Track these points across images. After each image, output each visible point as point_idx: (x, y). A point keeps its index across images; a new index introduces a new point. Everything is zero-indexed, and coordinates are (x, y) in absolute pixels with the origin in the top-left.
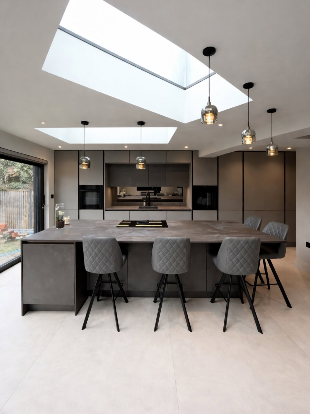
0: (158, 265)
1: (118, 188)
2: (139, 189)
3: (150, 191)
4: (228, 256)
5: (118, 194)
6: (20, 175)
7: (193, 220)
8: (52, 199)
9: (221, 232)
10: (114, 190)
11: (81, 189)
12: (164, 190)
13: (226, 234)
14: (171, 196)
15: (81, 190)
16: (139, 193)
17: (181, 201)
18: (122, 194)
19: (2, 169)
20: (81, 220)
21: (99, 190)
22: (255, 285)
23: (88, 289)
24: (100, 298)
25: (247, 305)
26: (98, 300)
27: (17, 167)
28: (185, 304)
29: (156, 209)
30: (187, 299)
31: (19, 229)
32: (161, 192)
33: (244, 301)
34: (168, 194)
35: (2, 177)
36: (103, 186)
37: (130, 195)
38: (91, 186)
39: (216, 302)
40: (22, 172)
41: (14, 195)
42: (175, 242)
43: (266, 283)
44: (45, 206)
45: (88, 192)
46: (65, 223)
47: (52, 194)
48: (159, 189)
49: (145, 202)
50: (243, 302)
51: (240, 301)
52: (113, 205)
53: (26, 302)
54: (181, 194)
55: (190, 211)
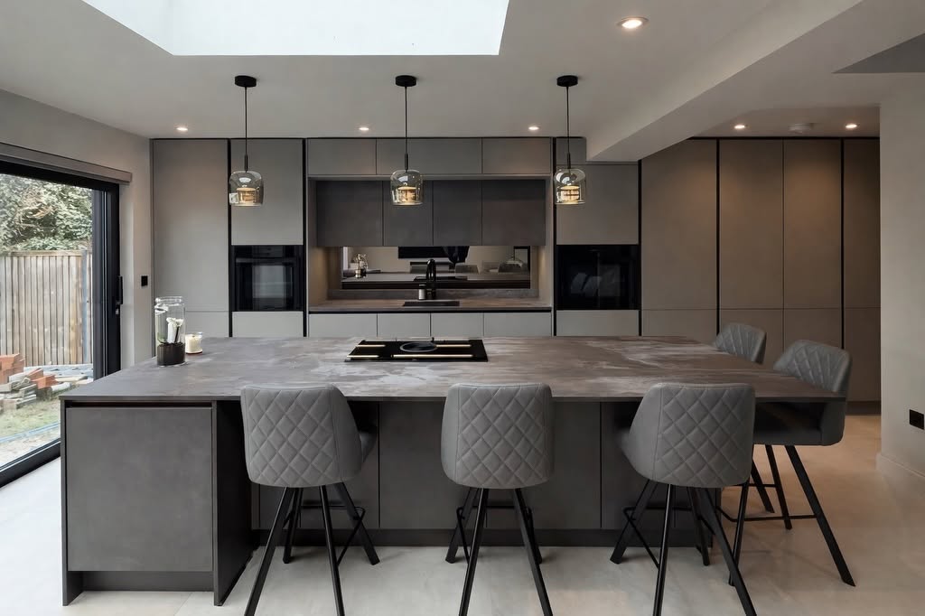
0: (458, 463)
1: (345, 250)
2: (404, 253)
3: (437, 260)
4: (660, 436)
5: (345, 268)
6: (56, 213)
7: (555, 334)
9: (640, 370)
10: (333, 254)
11: (236, 257)
12: (475, 256)
13: (657, 375)
14: (497, 271)
15: (238, 261)
16: (405, 264)
17: (526, 285)
18: (355, 268)
19: (4, 194)
20: (235, 338)
21: (291, 257)
22: (742, 519)
23: (254, 527)
24: (294, 551)
25: (721, 570)
26: (288, 559)
27: (50, 190)
28: (541, 566)
29: (453, 308)
30: (544, 551)
31: (55, 366)
32: (469, 261)
33: (712, 558)
34: (488, 268)
35: (4, 219)
36: (304, 246)
37: (379, 272)
38: (269, 247)
39: (625, 560)
40: (63, 206)
41: (40, 270)
42: (510, 397)
43: (778, 512)
44: (121, 306)
45: (259, 264)
46: (188, 350)
48: (463, 252)
49: (422, 288)
50: (707, 562)
51: (699, 558)
52: (331, 297)
53: (74, 567)
54: (524, 265)
55: (548, 310)
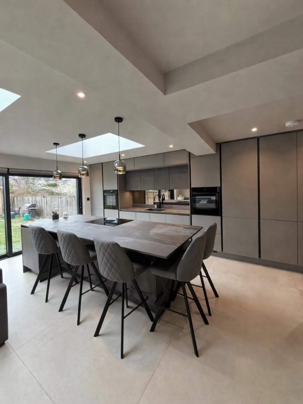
7: (191, 224)
8: (89, 201)
36: (118, 190)
38: (110, 190)
44: (82, 206)
47: (88, 197)
49: (156, 204)
52: (134, 206)
55: (189, 215)
